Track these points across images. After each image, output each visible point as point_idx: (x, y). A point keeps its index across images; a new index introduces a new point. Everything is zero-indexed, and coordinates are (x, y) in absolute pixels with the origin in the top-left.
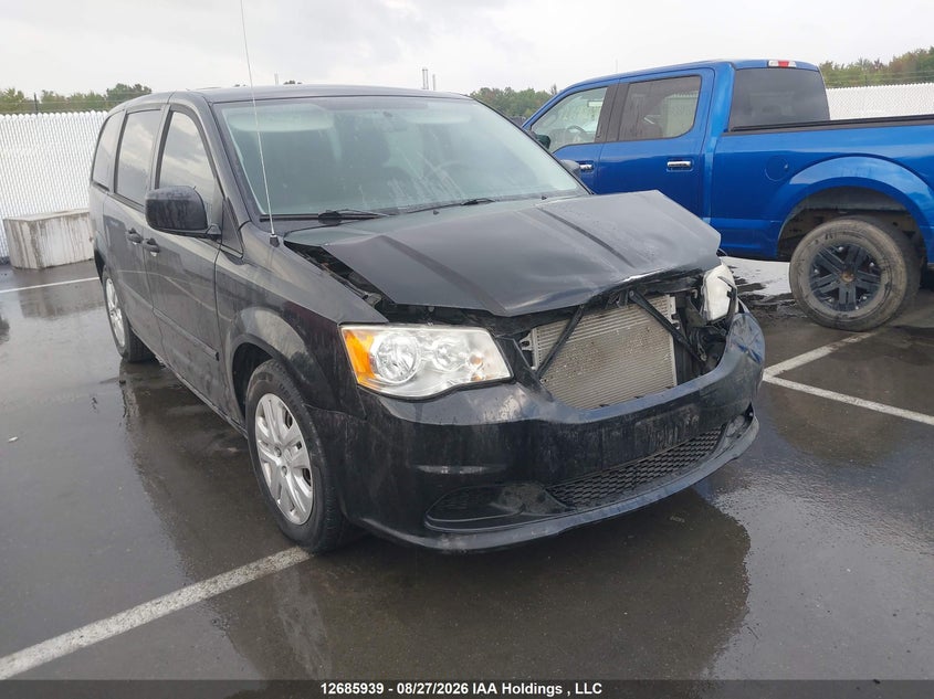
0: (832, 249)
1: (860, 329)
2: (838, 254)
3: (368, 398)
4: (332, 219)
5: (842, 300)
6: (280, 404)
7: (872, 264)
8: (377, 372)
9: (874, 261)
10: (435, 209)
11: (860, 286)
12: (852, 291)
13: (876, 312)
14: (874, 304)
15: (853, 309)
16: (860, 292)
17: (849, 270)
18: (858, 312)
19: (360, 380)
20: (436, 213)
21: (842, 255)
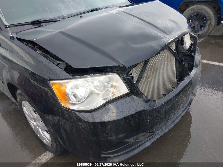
0: (193, 14)
1: (201, 37)
2: (195, 15)
3: (68, 112)
4: (37, 23)
5: (196, 29)
6: (30, 105)
7: (205, 18)
8: (70, 100)
9: (205, 17)
10: (80, 14)
11: (201, 25)
12: (199, 26)
13: (205, 32)
14: (205, 30)
15: (199, 32)
16: (201, 27)
17: (198, 20)
18: (200, 33)
19: (63, 104)
20: (81, 17)
21: (196, 16)
